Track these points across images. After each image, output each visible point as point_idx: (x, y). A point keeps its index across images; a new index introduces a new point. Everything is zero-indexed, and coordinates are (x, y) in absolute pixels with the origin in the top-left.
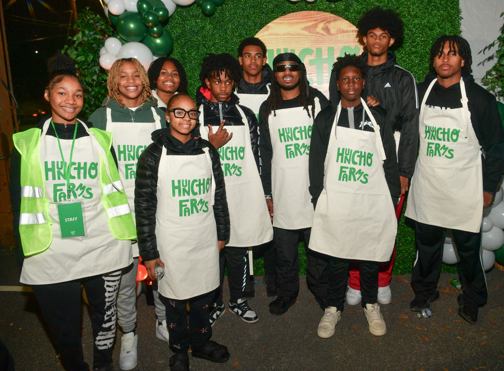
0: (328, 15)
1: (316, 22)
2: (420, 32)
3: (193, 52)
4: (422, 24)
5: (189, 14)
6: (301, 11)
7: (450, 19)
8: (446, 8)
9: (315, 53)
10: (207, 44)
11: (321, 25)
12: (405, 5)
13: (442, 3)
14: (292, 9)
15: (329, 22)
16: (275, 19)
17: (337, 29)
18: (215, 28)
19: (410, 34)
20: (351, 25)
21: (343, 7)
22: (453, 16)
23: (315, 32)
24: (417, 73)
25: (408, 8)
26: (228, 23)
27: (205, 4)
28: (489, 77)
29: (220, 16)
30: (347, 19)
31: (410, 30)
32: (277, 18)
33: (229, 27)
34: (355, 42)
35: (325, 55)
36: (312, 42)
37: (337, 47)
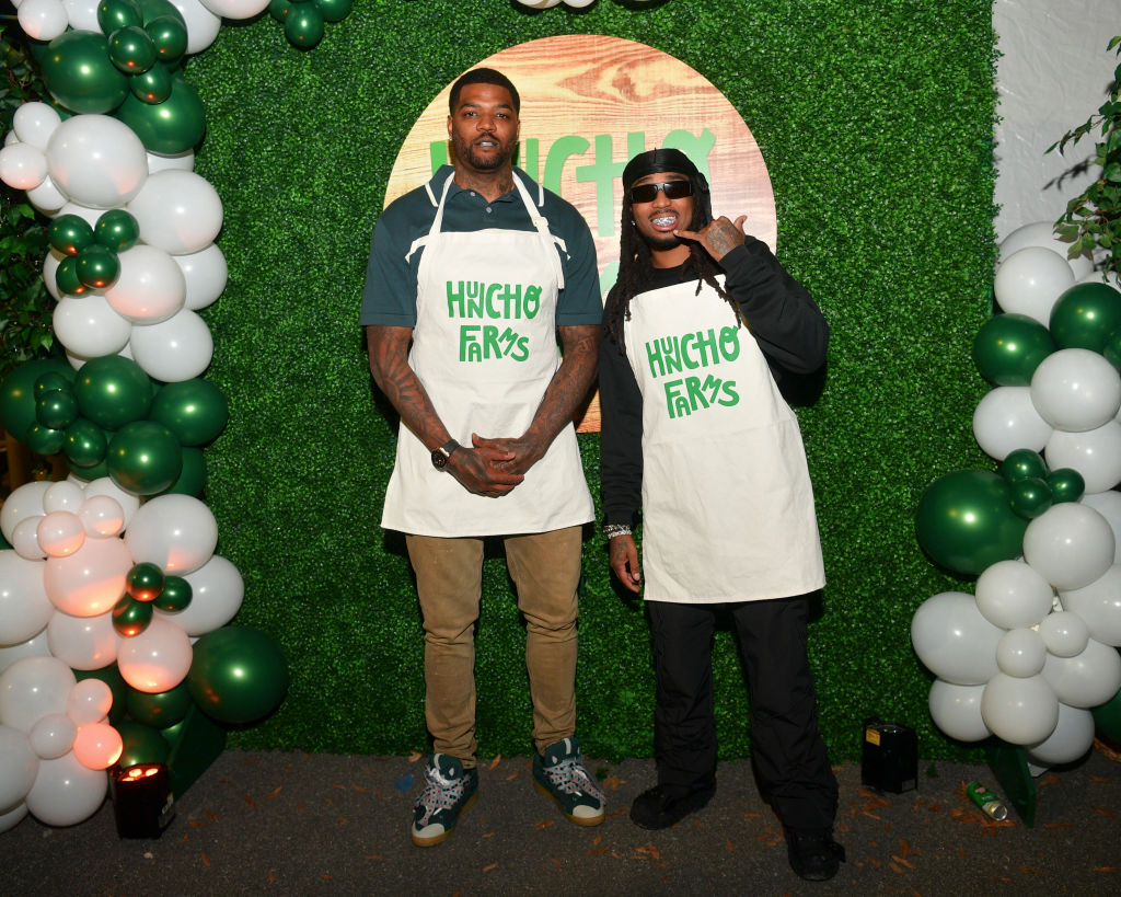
0: (630, 45)
1: (595, 66)
2: (882, 91)
3: (266, 145)
4: (887, 70)
5: (258, 43)
6: (557, 34)
7: (967, 57)
8: (956, 26)
9: (592, 149)
10: (304, 125)
11: (611, 73)
12: (841, 18)
13: (944, 11)
14: (532, 30)
15: (632, 65)
16: (485, 57)
17: (652, 85)
18: (326, 81)
19: (855, 96)
20: (693, 72)
21: (670, 25)
22: (974, 49)
23: (593, 92)
24: (874, 205)
25: (849, 27)
26: (360, 68)
27: (293, 15)
28: (1075, 217)
29: (339, 49)
30: (682, 55)
31: (856, 88)
32: (491, 53)
33: (362, 80)
34: (703, 119)
35: (621, 155)
36: (584, 119)
37: (655, 131)
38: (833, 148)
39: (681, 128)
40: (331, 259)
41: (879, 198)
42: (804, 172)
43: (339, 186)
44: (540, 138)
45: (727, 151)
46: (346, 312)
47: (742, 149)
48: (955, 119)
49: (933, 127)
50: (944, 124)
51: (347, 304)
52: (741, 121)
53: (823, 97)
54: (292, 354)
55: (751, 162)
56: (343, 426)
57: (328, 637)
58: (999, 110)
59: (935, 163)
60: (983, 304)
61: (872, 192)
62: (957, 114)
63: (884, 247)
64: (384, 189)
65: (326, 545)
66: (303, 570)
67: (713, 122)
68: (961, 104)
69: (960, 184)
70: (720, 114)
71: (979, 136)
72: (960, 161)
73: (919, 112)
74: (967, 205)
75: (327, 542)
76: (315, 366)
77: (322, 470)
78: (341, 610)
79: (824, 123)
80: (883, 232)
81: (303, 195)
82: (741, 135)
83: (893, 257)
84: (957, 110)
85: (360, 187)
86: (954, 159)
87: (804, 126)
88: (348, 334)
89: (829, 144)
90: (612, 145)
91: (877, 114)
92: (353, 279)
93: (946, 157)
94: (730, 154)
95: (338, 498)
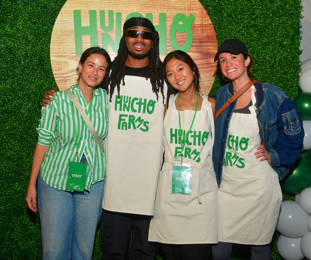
34: (190, 10)
35: (156, 22)
36: (141, 6)
37: (170, 13)
38: (240, 25)
39: (181, 13)
40: (25, 58)
41: (257, 46)
42: (229, 33)
43: (30, 26)
44: (122, 13)
45: (199, 23)
46: (32, 82)
47: (205, 23)
48: (286, 16)
49: (278, 19)
50: (282, 18)
51: (32, 79)
52: (205, 12)
53: (237, 4)
54: (4, 100)
55: (209, 28)
56: (28, 134)
57: (16, 231)
58: (302, 14)
59: (278, 33)
60: (295, 88)
61: (255, 43)
62: (287, 14)
63: (259, 65)
64: (52, 29)
65: (18, 188)
66: (5, 200)
67: (194, 11)
68: (288, 11)
69: (288, 42)
70: (197, 8)
71: (294, 23)
72: (288, 33)
73: (273, 13)
74: (290, 50)
75: (18, 187)
76: (15, 106)
77: (17, 154)
78: (23, 218)
79: (237, 15)
80: (259, 59)
81: (12, 29)
82: (205, 17)
83: (262, 69)
84: (287, 13)
85: (40, 27)
86: (285, 32)
87: (229, 15)
88: (33, 92)
89: (239, 23)
90: (153, 17)
91: (257, 12)
92: (35, 67)
93: (282, 30)
94: (200, 25)
95: (24, 166)
